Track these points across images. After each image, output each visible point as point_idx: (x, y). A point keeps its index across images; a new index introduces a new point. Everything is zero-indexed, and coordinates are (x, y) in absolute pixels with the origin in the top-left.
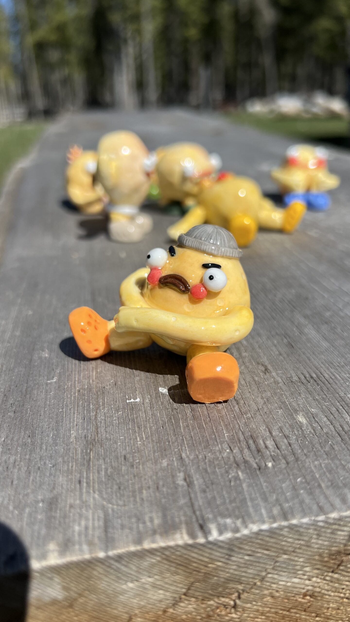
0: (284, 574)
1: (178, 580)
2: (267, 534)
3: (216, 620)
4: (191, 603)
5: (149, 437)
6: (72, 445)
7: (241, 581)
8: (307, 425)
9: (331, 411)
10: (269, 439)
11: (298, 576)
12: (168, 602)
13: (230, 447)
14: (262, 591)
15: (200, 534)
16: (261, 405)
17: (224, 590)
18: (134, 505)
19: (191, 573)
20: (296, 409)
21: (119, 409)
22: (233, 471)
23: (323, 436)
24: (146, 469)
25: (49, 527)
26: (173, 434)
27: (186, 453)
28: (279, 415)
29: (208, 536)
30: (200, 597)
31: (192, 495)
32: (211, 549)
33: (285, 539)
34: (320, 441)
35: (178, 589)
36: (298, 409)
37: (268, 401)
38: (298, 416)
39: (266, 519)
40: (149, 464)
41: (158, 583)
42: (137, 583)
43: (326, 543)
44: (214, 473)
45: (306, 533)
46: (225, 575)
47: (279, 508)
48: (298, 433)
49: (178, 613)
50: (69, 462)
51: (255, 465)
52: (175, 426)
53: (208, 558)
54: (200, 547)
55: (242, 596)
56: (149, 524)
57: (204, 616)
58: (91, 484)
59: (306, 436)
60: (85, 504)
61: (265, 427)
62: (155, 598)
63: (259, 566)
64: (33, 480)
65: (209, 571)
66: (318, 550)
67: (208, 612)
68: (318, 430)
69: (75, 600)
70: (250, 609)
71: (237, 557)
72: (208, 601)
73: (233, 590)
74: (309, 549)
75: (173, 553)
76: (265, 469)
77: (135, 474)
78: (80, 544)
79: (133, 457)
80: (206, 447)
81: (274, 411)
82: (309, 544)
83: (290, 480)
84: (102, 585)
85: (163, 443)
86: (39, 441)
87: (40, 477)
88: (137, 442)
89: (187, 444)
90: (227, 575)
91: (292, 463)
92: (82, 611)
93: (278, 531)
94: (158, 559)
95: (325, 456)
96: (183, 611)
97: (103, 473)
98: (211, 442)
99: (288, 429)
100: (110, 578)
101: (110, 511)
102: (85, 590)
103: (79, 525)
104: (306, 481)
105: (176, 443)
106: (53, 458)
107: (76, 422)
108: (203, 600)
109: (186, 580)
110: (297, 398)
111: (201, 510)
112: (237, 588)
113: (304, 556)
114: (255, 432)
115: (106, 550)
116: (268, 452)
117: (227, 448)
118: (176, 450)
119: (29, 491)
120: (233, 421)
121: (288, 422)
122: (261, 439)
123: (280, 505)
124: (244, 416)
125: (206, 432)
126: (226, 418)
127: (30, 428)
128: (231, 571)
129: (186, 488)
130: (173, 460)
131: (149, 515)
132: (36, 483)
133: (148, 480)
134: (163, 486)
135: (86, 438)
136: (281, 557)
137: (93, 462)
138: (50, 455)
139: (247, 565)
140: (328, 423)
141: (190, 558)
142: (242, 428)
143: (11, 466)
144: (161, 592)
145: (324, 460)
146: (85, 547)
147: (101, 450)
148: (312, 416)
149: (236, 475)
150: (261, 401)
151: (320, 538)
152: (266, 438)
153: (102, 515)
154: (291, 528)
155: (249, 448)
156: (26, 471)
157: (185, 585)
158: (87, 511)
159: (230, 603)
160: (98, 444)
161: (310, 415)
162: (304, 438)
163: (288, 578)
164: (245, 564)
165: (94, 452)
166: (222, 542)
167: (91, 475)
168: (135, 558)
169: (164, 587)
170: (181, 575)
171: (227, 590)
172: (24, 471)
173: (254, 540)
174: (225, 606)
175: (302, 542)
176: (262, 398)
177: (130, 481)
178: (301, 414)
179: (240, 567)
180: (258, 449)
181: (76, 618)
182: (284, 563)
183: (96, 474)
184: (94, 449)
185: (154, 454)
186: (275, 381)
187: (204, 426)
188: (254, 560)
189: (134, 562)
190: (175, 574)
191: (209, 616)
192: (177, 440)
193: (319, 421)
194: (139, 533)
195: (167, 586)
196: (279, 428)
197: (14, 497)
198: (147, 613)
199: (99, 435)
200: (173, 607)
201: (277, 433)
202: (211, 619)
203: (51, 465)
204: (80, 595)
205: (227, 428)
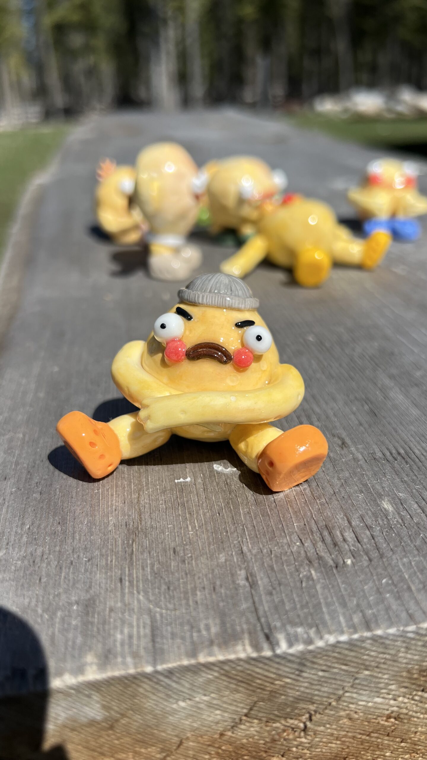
0: (364, 693)
1: (239, 699)
2: (347, 646)
3: (282, 745)
4: (254, 725)
5: (202, 525)
6: (111, 534)
7: (314, 701)
8: (394, 513)
9: (422, 495)
10: (347, 530)
11: (382, 696)
12: (226, 724)
13: (301, 540)
14: (338, 712)
15: (266, 645)
16: (337, 487)
17: (293, 711)
18: (186, 609)
19: (254, 691)
20: (381, 493)
21: (166, 491)
22: (304, 569)
23: (413, 527)
24: (200, 566)
25: (85, 634)
26: (232, 522)
27: (248, 546)
28: (359, 501)
29: (276, 648)
30: (264, 719)
31: (256, 598)
32: (278, 663)
33: (367, 652)
34: (410, 533)
35: (239, 710)
36: (382, 493)
37: (345, 483)
38: (383, 502)
39: (345, 629)
40: (203, 559)
41: (215, 702)
42: (189, 702)
43: (416, 657)
44: (282, 571)
45: (394, 645)
46: (295, 694)
47: (361, 614)
48: (383, 523)
49: (237, 737)
50: (107, 555)
51: (331, 563)
52: (233, 513)
53: (274, 673)
54: (267, 661)
55: (313, 718)
56: (204, 633)
57: (268, 740)
58: (135, 582)
59: (392, 526)
60: (127, 607)
61: (342, 515)
62: (210, 719)
63: (335, 684)
64: (65, 578)
65: (276, 689)
66: (406, 665)
67: (273, 735)
68: (407, 520)
69: (117, 721)
70: (322, 733)
71: (310, 673)
72: (274, 723)
73: (304, 711)
74: (395, 664)
75: (234, 668)
76: (343, 567)
77: (187, 571)
78: (124, 657)
79: (184, 550)
80: (271, 539)
81: (354, 495)
82: (396, 658)
83: (374, 581)
84: (149, 704)
85: (220, 534)
86: (71, 529)
87: (74, 573)
88: (189, 531)
89: (249, 535)
90: (297, 693)
91: (376, 560)
92: (124, 733)
93: (359, 643)
94: (216, 674)
95: (416, 552)
96: (244, 735)
97: (149, 569)
98: (277, 533)
99: (370, 518)
100: (159, 697)
101: (158, 616)
102: (128, 709)
103: (122, 632)
104: (393, 583)
105: (236, 534)
106: (88, 550)
107: (115, 506)
108: (267, 722)
109: (247, 699)
110: (381, 479)
111: (266, 617)
112: (308, 708)
113: (389, 672)
114: (330, 521)
115: (154, 664)
116: (346, 546)
117: (297, 540)
118: (235, 542)
119: (61, 590)
120: (304, 507)
121: (370, 510)
122: (338, 529)
123: (362, 611)
124: (317, 501)
125: (272, 520)
126: (296, 503)
127: (60, 513)
128: (302, 689)
129: (248, 589)
130: (232, 554)
131: (204, 622)
132: (69, 580)
133: (203, 579)
134: (221, 586)
135: (128, 526)
136: (361, 673)
137: (136, 556)
138: (84, 546)
139: (321, 682)
140: (419, 511)
141: (254, 674)
142: (315, 516)
143: (38, 560)
144: (218, 712)
145: (415, 556)
146: (129, 660)
147: (145, 541)
148: (399, 502)
149: (309, 574)
150: (338, 482)
151: (409, 652)
152: (344, 529)
153: (148, 622)
154: (375, 639)
155: (323, 540)
156: (56, 566)
157: (247, 705)
158: (130, 616)
159: (299, 726)
160: (142, 533)
161: (398, 500)
162: (390, 530)
163: (369, 697)
164: (319, 681)
165: (137, 543)
166: (292, 655)
167: (135, 571)
168: (189, 673)
169: (221, 707)
170: (242, 694)
171: (296, 711)
172: (54, 567)
173: (330, 653)
174: (293, 729)
175: (388, 657)
176: (339, 479)
177: (181, 580)
178: (386, 500)
179: (312, 684)
180: (335, 542)
181: (116, 742)
182: (365, 679)
183: (141, 571)
184: (137, 540)
185: (209, 547)
186: (354, 458)
187: (269, 513)
188: (330, 676)
189: (187, 678)
190: (235, 692)
191: (274, 741)
192: (236, 530)
193: (407, 509)
194: (193, 643)
195: (225, 705)
196: (360, 517)
197: (43, 597)
198: (201, 736)
199: (143, 523)
200: (231, 730)
201: (357, 522)
202: (276, 744)
203: (86, 559)
204: (123, 715)
205: (297, 516)
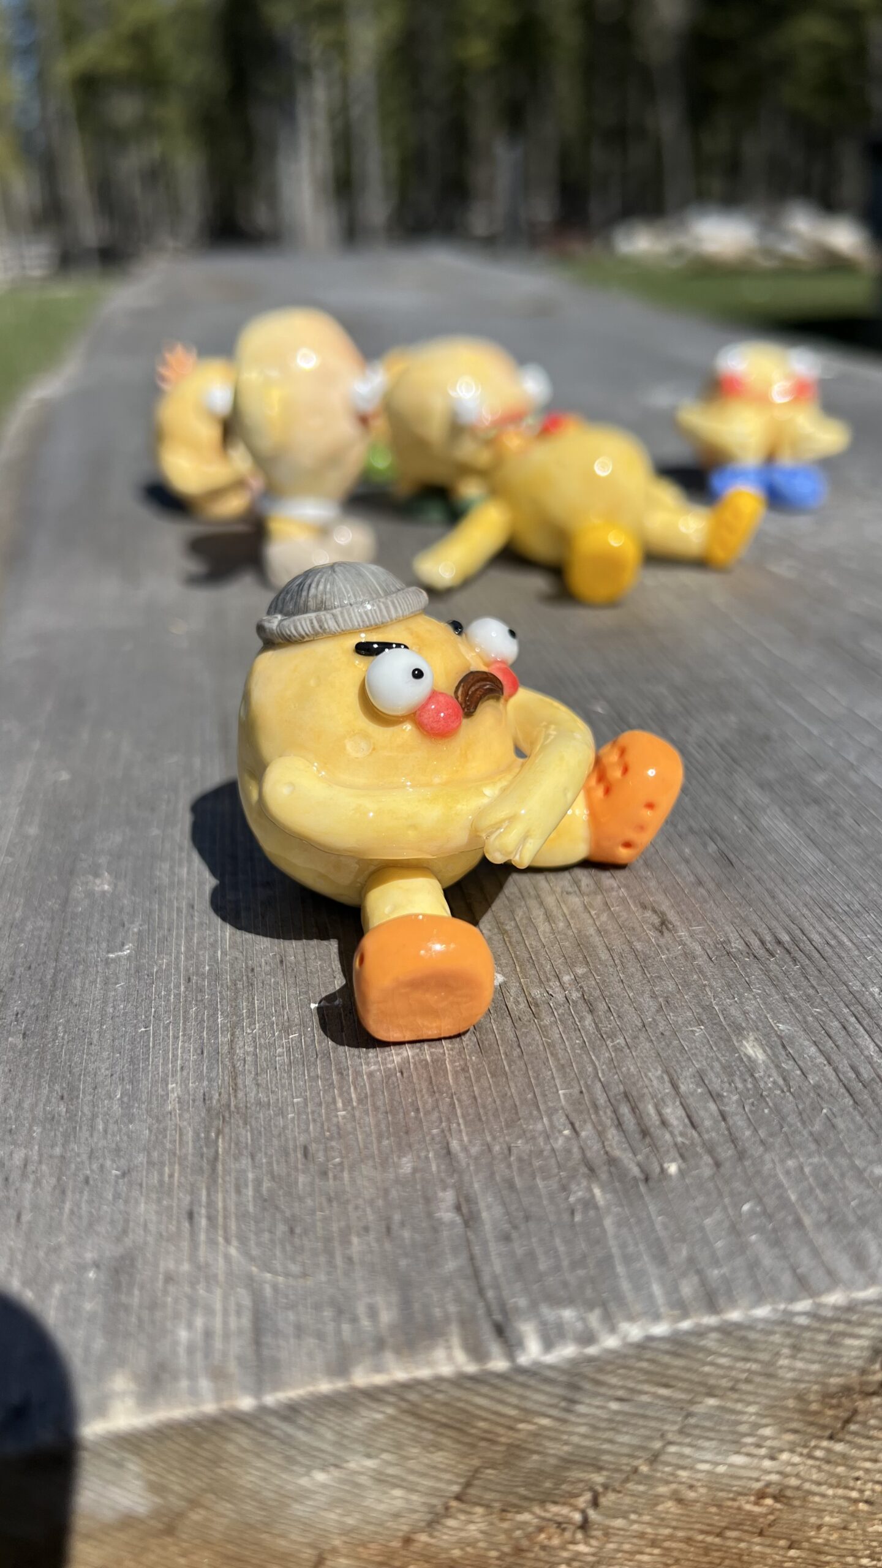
0: (707, 1444)
1: (441, 1462)
2: (667, 1346)
3: (537, 1559)
4: (475, 1518)
5: (366, 1097)
6: (171, 1120)
7: (601, 1464)
8: (767, 1067)
9: (827, 1028)
10: (669, 1102)
11: (744, 1450)
12: (416, 1516)
13: (572, 1124)
14: (653, 1487)
15: (495, 1348)
16: (649, 1014)
17: (557, 1485)
18: (329, 1273)
19: (473, 1446)
20: (740, 1025)
21: (290, 1027)
22: (579, 1184)
23: (808, 1094)
24: (359, 1182)
25: (112, 1331)
26: (428, 1090)
27: (461, 1140)
28: (695, 1041)
29: (518, 1353)
30: (496, 1505)
31: (477, 1248)
32: (524, 1385)
33: (709, 1359)
34: (800, 1107)
35: (442, 1486)
36: (744, 1025)
37: (667, 1004)
38: (744, 1042)
39: (663, 1310)
40: (366, 1169)
41: (391, 1471)
42: (336, 1473)
43: (815, 1367)
44: (532, 1189)
45: (766, 1342)
46: (559, 1449)
47: (695, 1279)
48: (745, 1086)
49: (441, 1544)
50: (163, 1164)
51: (635, 1171)
52: (432, 1070)
53: (516, 1407)
54: (497, 1381)
55: (603, 1501)
56: (365, 1323)
57: (506, 1549)
58: (220, 1220)
59: (765, 1093)
60: (203, 1273)
61: (659, 1072)
62: (382, 1507)
63: (644, 1427)
64: (72, 1212)
65: (519, 1440)
66: (794, 1385)
67: (518, 1539)
68: (794, 1079)
69: (181, 1515)
70: (622, 1533)
71: (589, 1405)
72: (518, 1513)
73: (581, 1485)
74: (772, 1382)
75: (427, 1397)
76: (660, 1181)
77: (332, 1194)
78: (192, 1376)
79: (326, 1150)
80: (510, 1124)
81: (684, 1029)
82: (771, 1370)
83: (725, 1208)
84: (249, 1478)
85: (402, 1114)
86: (86, 1109)
87: (90, 1202)
88: (337, 1110)
89: (463, 1116)
90: (566, 1448)
91: (728, 1165)
92: (198, 1542)
93: (693, 1340)
94: (390, 1411)
95: (813, 1147)
96: (454, 1539)
97: (250, 1192)
98: (523, 1111)
99: (718, 1076)
100: (269, 1461)
101: (268, 1291)
102: (204, 1491)
103: (190, 1326)
104: (764, 1212)
105: (436, 1115)
106: (122, 1153)
107: (182, 1059)
108: (504, 1511)
109: (461, 1463)
110: (741, 996)
111: (497, 1287)
112: (590, 1480)
113: (758, 1400)
114: (634, 1084)
115: (258, 1392)
116: (668, 1136)
117: (564, 1125)
118: (435, 1131)
119: (62, 1239)
120: (580, 1055)
121: (718, 1059)
122: (651, 1101)
123: (699, 1272)
124: (608, 1042)
125: (512, 1084)
126: (563, 1047)
127: (64, 1077)
128: (575, 1439)
129: (460, 1229)
130: (427, 1158)
131: (367, 1300)
132: (80, 1218)
133: (364, 1211)
134: (403, 1224)
135: (207, 1102)
136: (700, 1403)
137: (223, 1165)
138: (114, 1146)
139: (615, 1423)
140: (821, 1060)
141: (471, 1409)
142: (603, 1073)
143: (15, 1176)
144: (397, 1492)
145: (810, 1155)
146: (205, 1384)
147: (244, 1132)
148: (779, 1042)
149: (588, 1196)
150: (651, 1003)
151: (800, 1355)
152: (662, 1099)
153: (247, 1301)
154: (727, 1331)
155: (619, 1125)
156: (54, 1188)
157: (458, 1475)
158: (209, 1290)
159: (571, 1518)
160: (237, 1116)
161: (776, 1039)
162: (758, 1100)
163: (718, 1454)
164: (610, 1421)
165: (227, 1138)
166: (551, 1367)
167: (220, 1196)
168: (332, 1410)
169: (403, 1480)
170: (447, 1451)
171: (564, 1487)
172: (50, 1189)
173: (631, 1362)
174: (559, 1524)
175: (754, 1367)
176: (654, 996)
177: (318, 1213)
178: (752, 1038)
179: (595, 1428)
180: (644, 1127)
181: (182, 1561)
182: (709, 1416)
183: (233, 1195)
184: (227, 1130)
185: (379, 1142)
186: (685, 953)
187: (507, 1068)
188: (633, 1410)
189: (329, 1420)
190: (431, 1449)
191: (518, 1551)
192: (438, 1106)
193: (796, 1056)
194: (341, 1346)
195: (411, 1478)
196: (697, 1075)
197: (25, 1254)
198: (364, 1545)
199: (240, 1094)
200: (427, 1529)
201: (691, 1086)
202: (524, 1558)
203: (117, 1173)
204: (194, 1504)
205: (564, 1075)
